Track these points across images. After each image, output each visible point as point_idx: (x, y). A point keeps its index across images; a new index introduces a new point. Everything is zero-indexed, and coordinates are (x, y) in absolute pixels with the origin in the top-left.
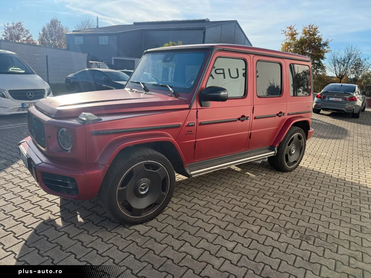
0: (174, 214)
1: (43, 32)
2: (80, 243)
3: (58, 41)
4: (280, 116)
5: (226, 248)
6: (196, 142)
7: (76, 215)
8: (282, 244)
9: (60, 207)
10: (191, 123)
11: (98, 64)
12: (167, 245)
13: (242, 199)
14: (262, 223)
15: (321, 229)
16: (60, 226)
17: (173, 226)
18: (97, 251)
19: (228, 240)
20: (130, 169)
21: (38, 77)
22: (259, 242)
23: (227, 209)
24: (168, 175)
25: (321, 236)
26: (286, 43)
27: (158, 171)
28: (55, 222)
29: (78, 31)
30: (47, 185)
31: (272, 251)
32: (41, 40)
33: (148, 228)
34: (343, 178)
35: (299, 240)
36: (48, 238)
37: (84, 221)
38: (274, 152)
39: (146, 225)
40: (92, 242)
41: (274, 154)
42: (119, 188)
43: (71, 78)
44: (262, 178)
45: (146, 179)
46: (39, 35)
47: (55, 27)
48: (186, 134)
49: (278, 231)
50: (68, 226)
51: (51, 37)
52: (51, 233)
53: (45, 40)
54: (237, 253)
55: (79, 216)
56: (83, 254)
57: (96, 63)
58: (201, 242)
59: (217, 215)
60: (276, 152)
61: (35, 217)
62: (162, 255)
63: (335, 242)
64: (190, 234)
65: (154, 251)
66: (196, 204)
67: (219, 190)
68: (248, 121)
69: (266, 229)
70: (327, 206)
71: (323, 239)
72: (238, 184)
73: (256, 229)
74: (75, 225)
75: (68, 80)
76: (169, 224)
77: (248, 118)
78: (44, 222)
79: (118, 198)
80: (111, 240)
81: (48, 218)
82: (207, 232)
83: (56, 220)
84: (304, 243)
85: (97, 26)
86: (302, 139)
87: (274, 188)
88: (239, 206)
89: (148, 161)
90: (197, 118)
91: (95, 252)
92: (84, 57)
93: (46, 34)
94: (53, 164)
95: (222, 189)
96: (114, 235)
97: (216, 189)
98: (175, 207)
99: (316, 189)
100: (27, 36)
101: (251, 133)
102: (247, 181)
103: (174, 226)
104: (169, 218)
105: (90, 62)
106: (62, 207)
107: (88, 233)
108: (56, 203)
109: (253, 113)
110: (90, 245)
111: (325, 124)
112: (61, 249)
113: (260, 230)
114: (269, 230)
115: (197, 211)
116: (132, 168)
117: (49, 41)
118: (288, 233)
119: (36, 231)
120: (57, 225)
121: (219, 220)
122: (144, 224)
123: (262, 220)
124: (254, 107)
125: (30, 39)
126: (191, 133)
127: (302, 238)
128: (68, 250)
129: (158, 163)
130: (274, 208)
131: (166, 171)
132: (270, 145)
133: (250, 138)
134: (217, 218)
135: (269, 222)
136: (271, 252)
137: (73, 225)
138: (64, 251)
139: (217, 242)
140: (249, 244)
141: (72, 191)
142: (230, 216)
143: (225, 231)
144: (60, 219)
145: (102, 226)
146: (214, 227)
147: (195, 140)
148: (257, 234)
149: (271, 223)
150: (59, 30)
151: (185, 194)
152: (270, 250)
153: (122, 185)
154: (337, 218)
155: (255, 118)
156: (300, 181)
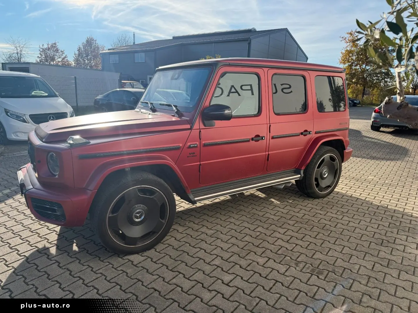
0: (176, 244)
1: (78, 52)
2: (69, 272)
3: (93, 60)
4: (305, 135)
5: (222, 280)
6: (200, 164)
7: (72, 243)
8: (288, 278)
9: (59, 235)
10: (192, 145)
11: (132, 83)
12: (158, 277)
13: (257, 228)
14: (271, 255)
15: (339, 262)
16: (53, 254)
17: (170, 256)
18: (84, 281)
19: (227, 272)
20: (121, 194)
21: (61, 100)
22: (262, 275)
23: (237, 238)
24: (167, 201)
25: (336, 270)
26: (347, 51)
27: (154, 197)
28: (49, 250)
29: (113, 49)
30: (37, 211)
31: (274, 285)
32: (77, 60)
33: (143, 258)
34: (385, 205)
35: (308, 274)
36: (38, 266)
37: (79, 250)
38: (300, 176)
39: (142, 255)
40: (81, 271)
41: (300, 178)
42: (109, 215)
43: (100, 99)
44: (287, 205)
45: (142, 205)
46: (74, 56)
47: (91, 46)
48: (188, 157)
49: (287, 263)
50: (61, 254)
51: (87, 56)
52: (42, 261)
53: (81, 60)
54: (233, 287)
55: (75, 244)
56: (69, 284)
57: (130, 83)
58: (197, 274)
59: (223, 245)
60: (303, 175)
61: (30, 245)
62: (149, 286)
63: (350, 277)
64: (186, 265)
65: (142, 282)
66: (203, 233)
67: (234, 218)
68: (264, 141)
69: (274, 261)
70: (355, 236)
71: (337, 274)
72: (257, 212)
73: (262, 261)
74: (69, 253)
75: (96, 102)
76: (167, 255)
77: (264, 138)
78: (37, 251)
79: (109, 226)
80: (101, 270)
81: (43, 246)
82: (206, 263)
83: (50, 249)
84: (314, 277)
85: (134, 43)
86: (336, 161)
87: (297, 217)
88: (251, 236)
89: (142, 186)
90: (200, 139)
91: (81, 281)
92: (116, 76)
93: (82, 54)
94: (45, 190)
95: (237, 217)
96: (105, 265)
97: (230, 217)
98: (179, 236)
99: (348, 217)
100: (63, 57)
101: (269, 154)
102: (268, 208)
103: (172, 257)
104: (169, 248)
105: (122, 81)
106: (61, 235)
107: (79, 263)
108: (56, 231)
109: (270, 132)
110: (78, 275)
111: (383, 142)
112: (48, 278)
113: (267, 262)
114: (278, 263)
115: (202, 240)
116: (124, 194)
117: (85, 61)
118: (299, 267)
119: (27, 260)
120: (50, 253)
121: (224, 250)
122: (141, 254)
123: (273, 251)
124: (270, 126)
125: (65, 60)
126: (194, 155)
127: (313, 272)
128: (55, 279)
129: (154, 188)
130: (291, 238)
131: (164, 196)
132: (295, 168)
133: (268, 160)
134: (222, 248)
135: (280, 253)
136: (271, 286)
137: (66, 254)
138: (50, 280)
139: (214, 274)
140: (249, 277)
141: (60, 217)
142: (238, 246)
143: (227, 263)
144: (55, 247)
145: (96, 256)
146: (216, 258)
147: (199, 163)
148: (262, 266)
149: (282, 254)
150: (94, 49)
151: (194, 223)
152: (272, 284)
153: (113, 212)
154: (363, 250)
155: (273, 138)
156: (331, 209)
